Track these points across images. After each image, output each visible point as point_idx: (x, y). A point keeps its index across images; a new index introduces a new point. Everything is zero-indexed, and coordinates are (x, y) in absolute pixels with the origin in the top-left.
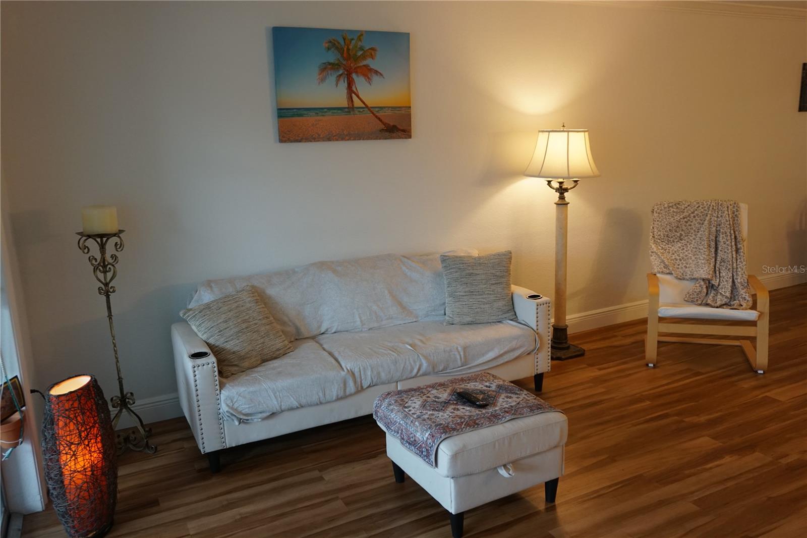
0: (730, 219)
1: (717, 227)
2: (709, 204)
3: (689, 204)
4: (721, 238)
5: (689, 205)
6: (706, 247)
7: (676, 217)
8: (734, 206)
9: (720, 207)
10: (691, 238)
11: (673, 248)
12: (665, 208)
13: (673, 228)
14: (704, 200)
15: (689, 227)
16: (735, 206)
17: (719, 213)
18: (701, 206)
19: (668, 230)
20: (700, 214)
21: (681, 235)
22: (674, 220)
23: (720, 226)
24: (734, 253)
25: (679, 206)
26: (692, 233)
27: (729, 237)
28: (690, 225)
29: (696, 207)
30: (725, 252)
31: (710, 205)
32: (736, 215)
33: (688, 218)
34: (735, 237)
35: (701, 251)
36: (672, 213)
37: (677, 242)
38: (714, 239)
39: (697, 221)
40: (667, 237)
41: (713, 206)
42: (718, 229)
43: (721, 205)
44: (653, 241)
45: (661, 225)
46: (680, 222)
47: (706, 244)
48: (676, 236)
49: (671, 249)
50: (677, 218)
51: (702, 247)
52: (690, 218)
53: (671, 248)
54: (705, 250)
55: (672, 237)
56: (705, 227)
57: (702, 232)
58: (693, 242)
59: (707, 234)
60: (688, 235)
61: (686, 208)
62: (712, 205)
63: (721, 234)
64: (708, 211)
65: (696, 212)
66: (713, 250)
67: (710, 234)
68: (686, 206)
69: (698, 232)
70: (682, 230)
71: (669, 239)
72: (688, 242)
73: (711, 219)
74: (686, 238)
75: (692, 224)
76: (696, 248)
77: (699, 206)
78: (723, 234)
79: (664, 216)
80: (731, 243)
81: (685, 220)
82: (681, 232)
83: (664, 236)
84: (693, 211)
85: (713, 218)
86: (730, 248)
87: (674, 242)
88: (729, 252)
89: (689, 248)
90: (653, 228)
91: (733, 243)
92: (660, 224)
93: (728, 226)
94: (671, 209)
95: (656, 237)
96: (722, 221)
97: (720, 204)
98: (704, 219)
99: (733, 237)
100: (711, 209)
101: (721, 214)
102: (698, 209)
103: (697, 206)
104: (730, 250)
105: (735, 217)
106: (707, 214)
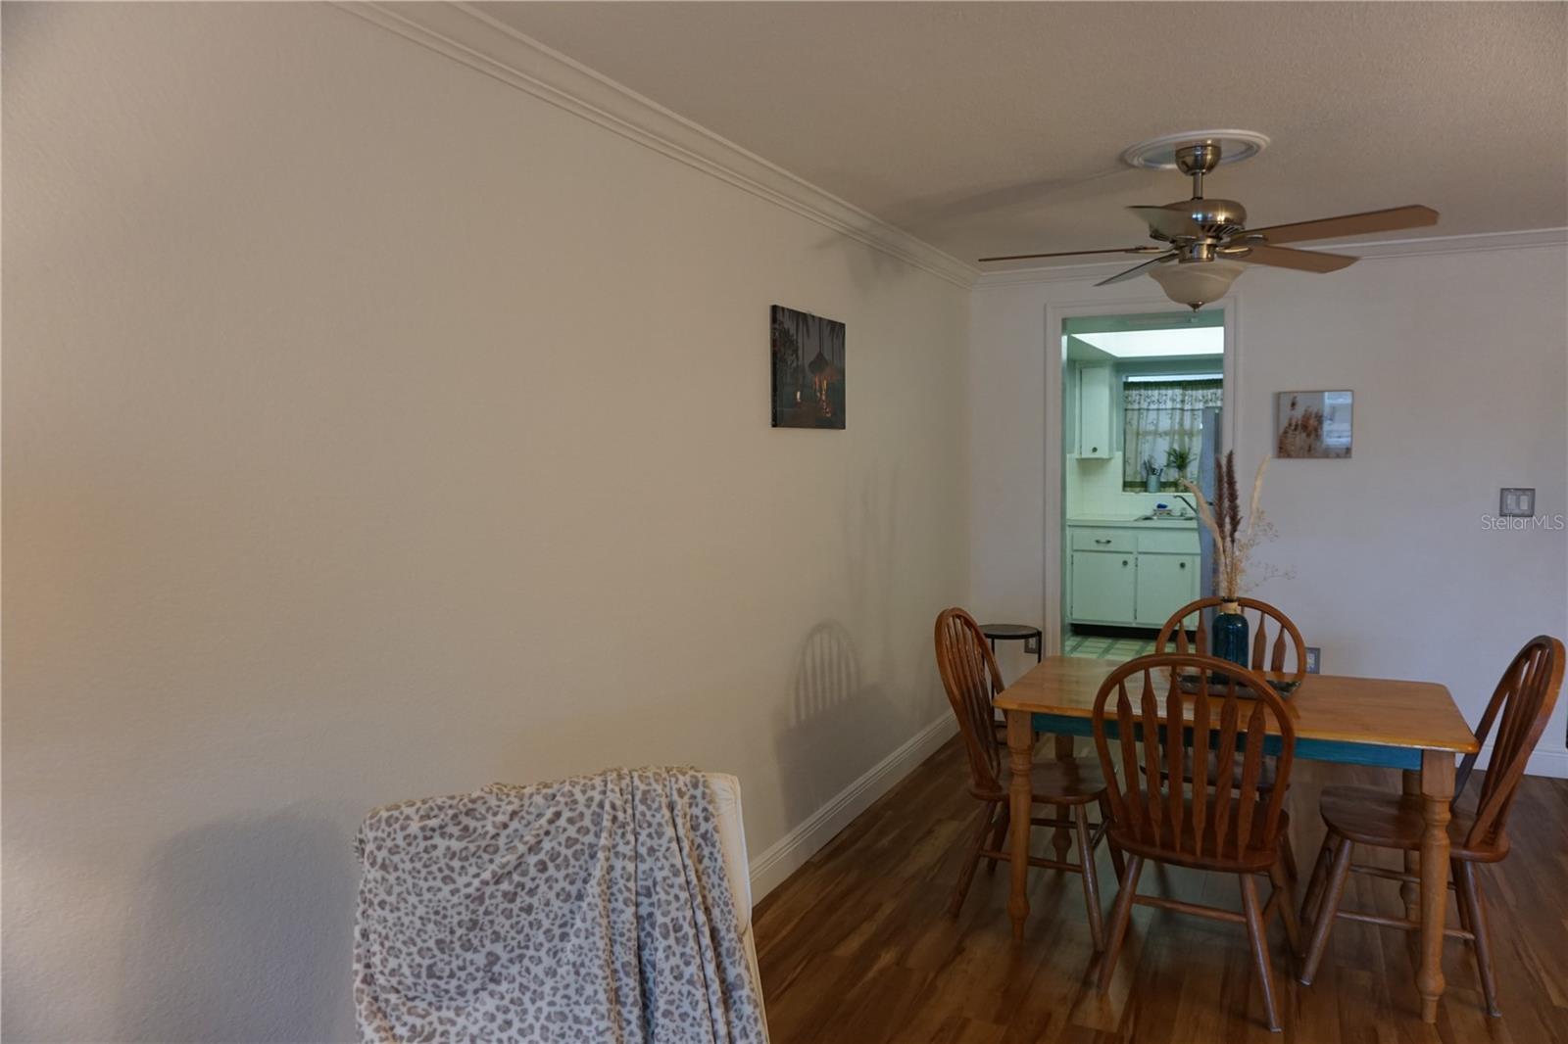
0: (688, 862)
1: (637, 905)
2: (598, 797)
3: (514, 807)
4: (660, 954)
5: (514, 814)
6: (603, 1009)
7: (461, 881)
8: (693, 797)
9: (641, 808)
10: (538, 970)
11: (461, 1021)
12: (410, 839)
13: (452, 932)
14: (573, 784)
15: (525, 919)
16: (698, 793)
17: (642, 838)
18: (567, 814)
19: (431, 944)
20: (563, 851)
21: (493, 959)
22: (453, 892)
23: (649, 895)
24: (718, 1013)
25: (472, 824)
26: (538, 947)
27: (691, 943)
28: (529, 909)
29: (543, 821)
30: (684, 1016)
31: (601, 805)
32: (704, 836)
33: (516, 877)
34: (714, 933)
35: (585, 1029)
36: (442, 863)
37: (476, 992)
38: (634, 961)
39: (557, 887)
40: (431, 975)
41: (613, 807)
42: (644, 911)
43: (643, 801)
44: (367, 999)
45: (399, 923)
46: (481, 899)
47: (602, 996)
48: (471, 969)
49: (453, 1030)
50: (468, 882)
51: (585, 1012)
52: (524, 874)
53: (453, 1023)
54: (603, 1025)
55: (452, 975)
56: (590, 915)
57: (581, 941)
58: (547, 989)
59: (601, 944)
60: (521, 957)
61: (505, 826)
62: (607, 807)
63: (657, 933)
64: (597, 835)
65: (547, 845)
66: (633, 1014)
67: (612, 942)
68: (500, 818)
69: (564, 937)
70: (496, 937)
71: (442, 984)
72: (523, 988)
73: (611, 868)
74: (514, 969)
75: (535, 901)
76: (563, 1017)
77: (558, 815)
78: (666, 936)
79: (410, 881)
80: (702, 967)
81: (505, 886)
82: (489, 947)
83: (418, 976)
84: (533, 841)
85: (618, 864)
86: (699, 993)
87: (463, 994)
88: (698, 1014)
89: (530, 1019)
90: (365, 935)
91: (710, 969)
92: (391, 918)
93: (684, 895)
94: (437, 840)
95: (381, 980)
96: (659, 875)
97: (638, 796)
98: (583, 874)
99: (706, 940)
100: (606, 823)
101: (649, 843)
102: (552, 828)
103: (549, 814)
104: (703, 1006)
105: (703, 841)
106: (591, 846)
